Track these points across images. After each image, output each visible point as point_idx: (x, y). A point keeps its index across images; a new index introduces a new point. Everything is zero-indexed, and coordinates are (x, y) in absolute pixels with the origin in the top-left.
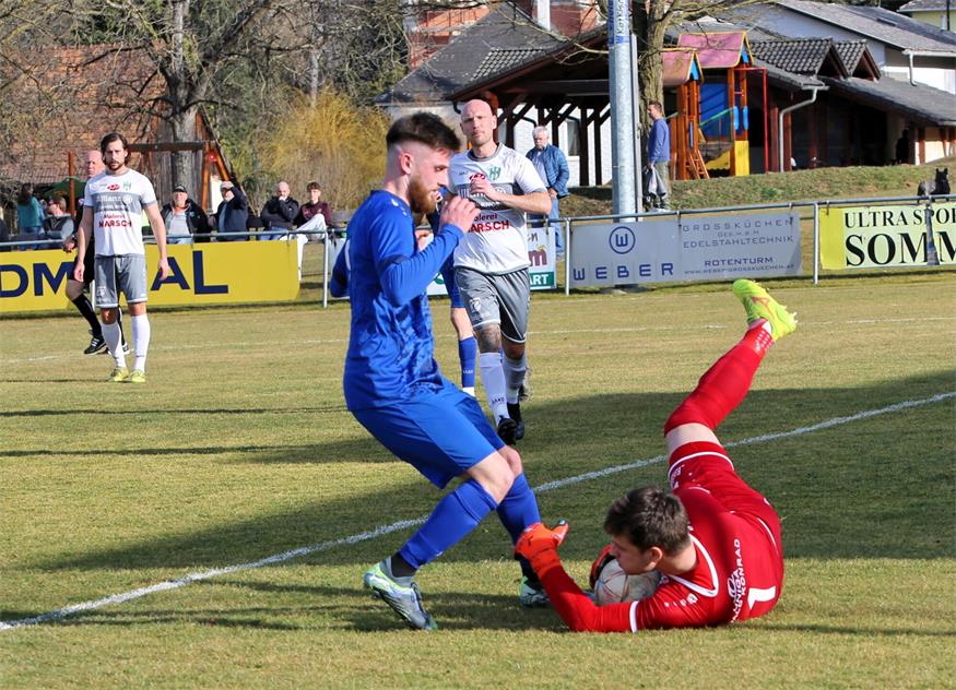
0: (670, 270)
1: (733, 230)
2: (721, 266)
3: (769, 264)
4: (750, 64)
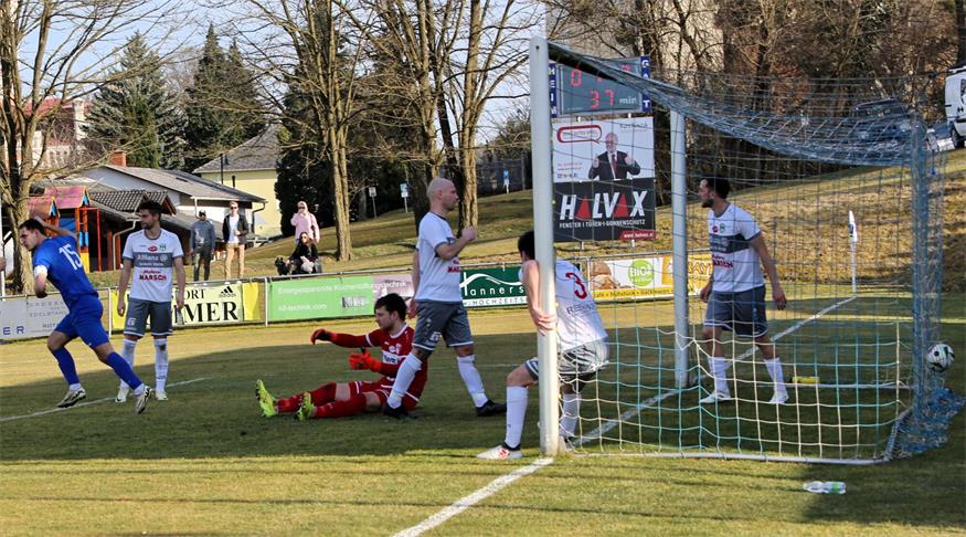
0: (22, 330)
4: (89, 206)
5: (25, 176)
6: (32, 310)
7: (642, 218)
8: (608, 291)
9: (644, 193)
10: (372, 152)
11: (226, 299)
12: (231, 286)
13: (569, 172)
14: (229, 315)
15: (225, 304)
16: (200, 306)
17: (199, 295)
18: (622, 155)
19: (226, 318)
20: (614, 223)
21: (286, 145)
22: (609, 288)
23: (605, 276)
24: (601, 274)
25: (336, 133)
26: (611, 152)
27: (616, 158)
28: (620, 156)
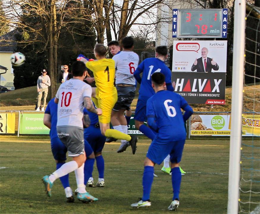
7: (218, 93)
8: (200, 131)
9: (220, 80)
10: (71, 49)
12: (1, 115)
13: (183, 67)
18: (210, 60)
20: (204, 95)
21: (26, 41)
22: (200, 129)
23: (199, 123)
24: (197, 121)
25: (53, 37)
26: (204, 58)
27: (206, 61)
28: (209, 60)
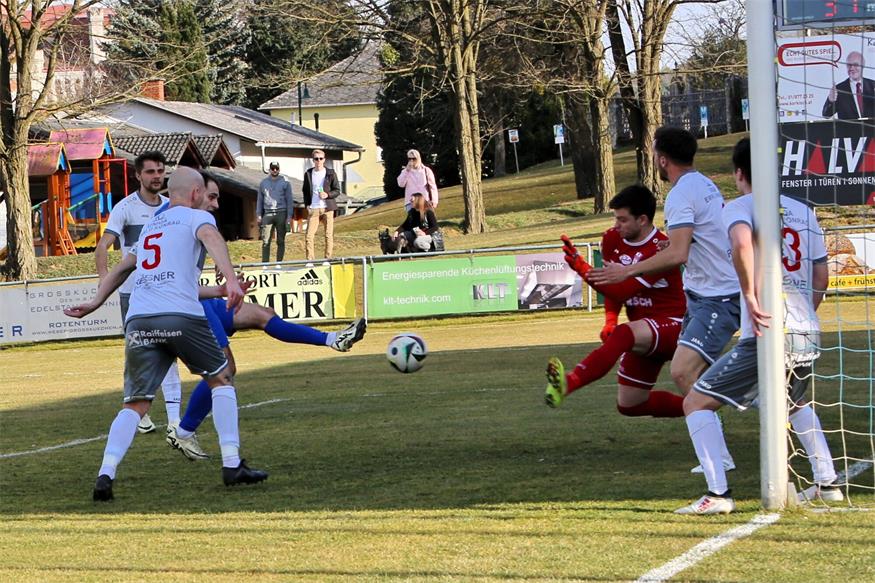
0: (19, 331)
1: (72, 296)
2: (63, 328)
3: (104, 325)
4: (112, 156)
5: (23, 114)
6: (34, 303)
8: (852, 277)
10: (513, 80)
11: (309, 288)
12: (315, 270)
13: (801, 108)
14: (313, 311)
15: (307, 295)
16: (271, 297)
17: (270, 281)
18: (870, 84)
19: (308, 314)
20: (860, 181)
21: (391, 70)
22: (852, 273)
23: (846, 255)
24: (840, 252)
25: (462, 53)
26: (855, 80)
27: (861, 88)
28: (867, 86)
